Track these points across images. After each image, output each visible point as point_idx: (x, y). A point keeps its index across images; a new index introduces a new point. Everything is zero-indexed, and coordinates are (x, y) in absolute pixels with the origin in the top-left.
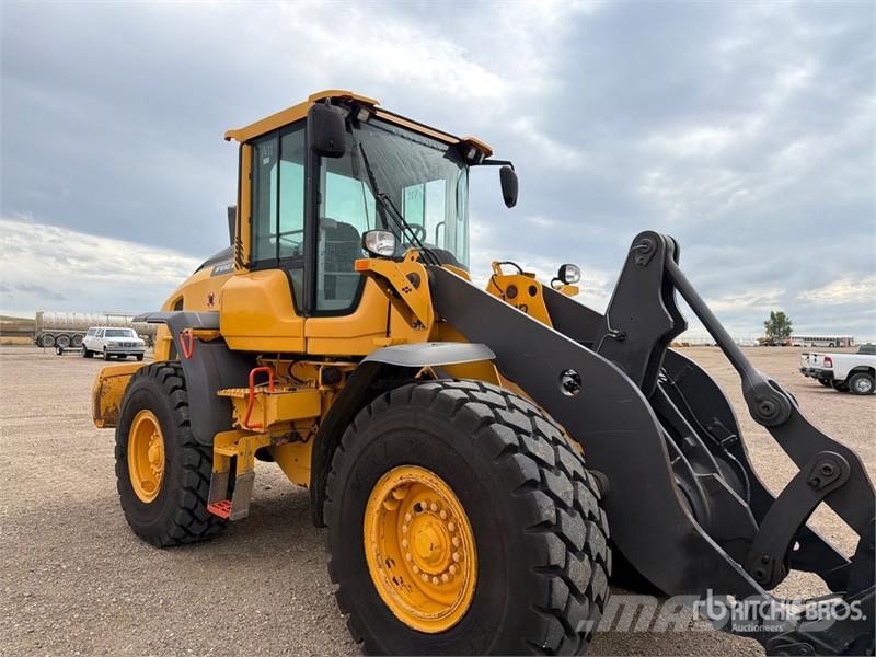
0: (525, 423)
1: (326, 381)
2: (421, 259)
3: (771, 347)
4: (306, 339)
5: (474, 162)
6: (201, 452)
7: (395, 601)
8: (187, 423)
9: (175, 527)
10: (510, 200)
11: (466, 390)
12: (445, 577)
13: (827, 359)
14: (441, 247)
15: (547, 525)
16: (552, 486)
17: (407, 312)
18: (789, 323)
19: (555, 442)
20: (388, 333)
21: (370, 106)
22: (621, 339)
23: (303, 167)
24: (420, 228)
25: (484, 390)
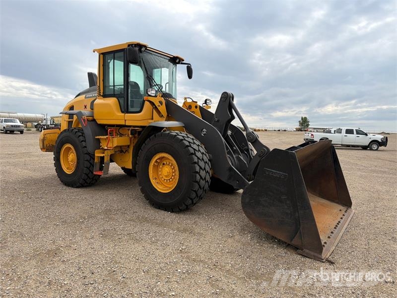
0: (191, 141)
1: (131, 134)
2: (162, 96)
3: (300, 132)
4: (125, 120)
5: (179, 63)
6: (90, 156)
7: (158, 187)
8: (86, 147)
9: (81, 180)
10: (190, 76)
11: (177, 133)
12: (171, 180)
13: (312, 135)
14: (167, 91)
15: (195, 163)
16: (197, 155)
17: (159, 112)
18: (309, 122)
19: (198, 145)
20: (152, 119)
21: (145, 46)
22: (218, 121)
23: (123, 63)
24: (161, 86)
25: (181, 133)
